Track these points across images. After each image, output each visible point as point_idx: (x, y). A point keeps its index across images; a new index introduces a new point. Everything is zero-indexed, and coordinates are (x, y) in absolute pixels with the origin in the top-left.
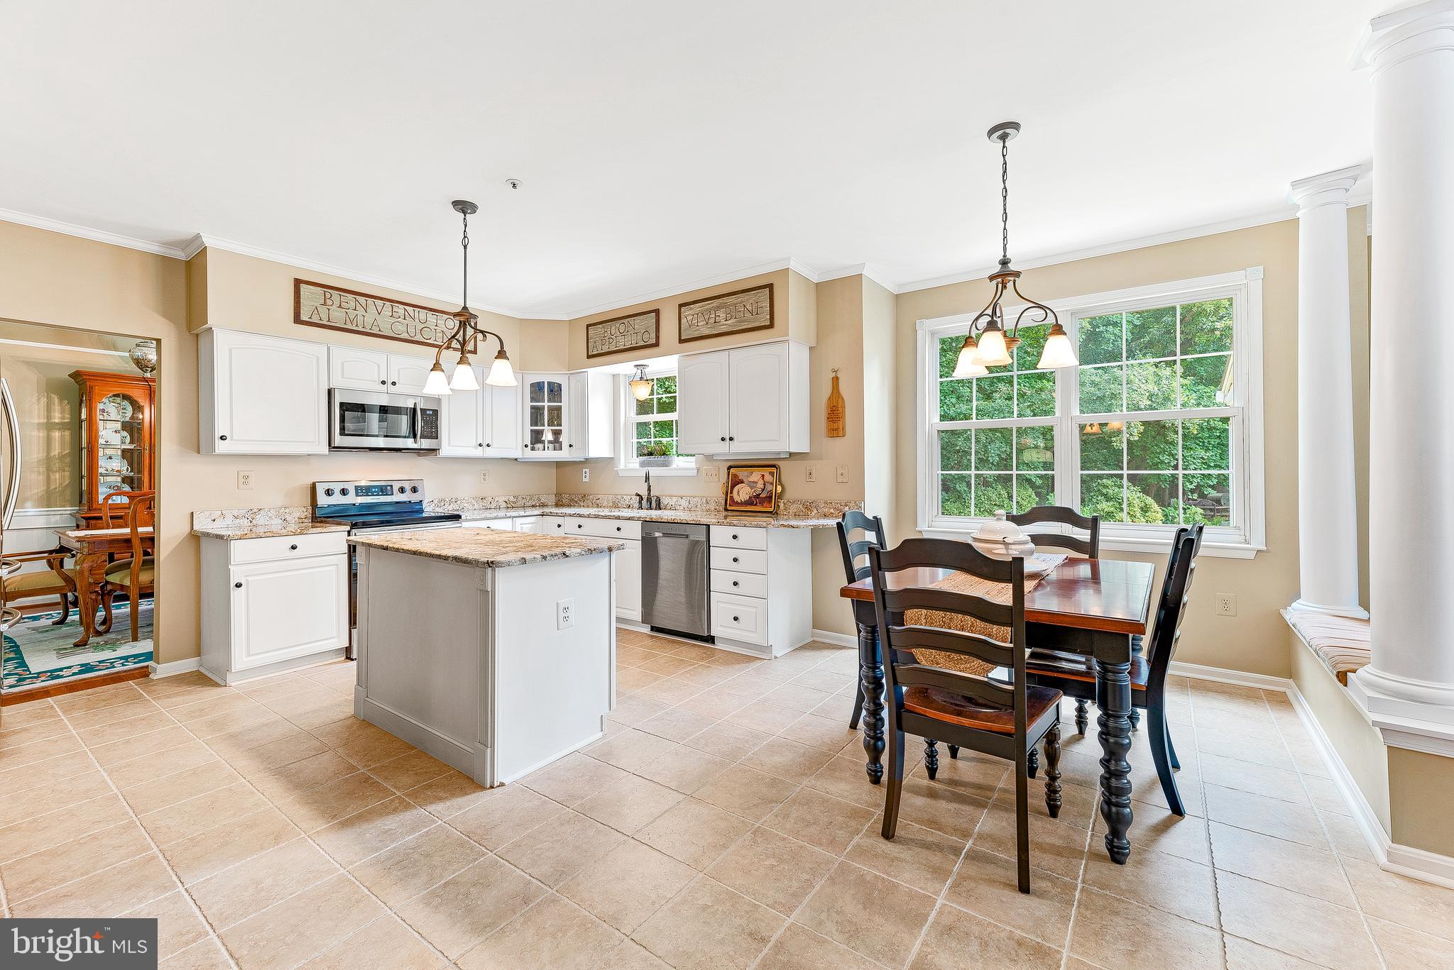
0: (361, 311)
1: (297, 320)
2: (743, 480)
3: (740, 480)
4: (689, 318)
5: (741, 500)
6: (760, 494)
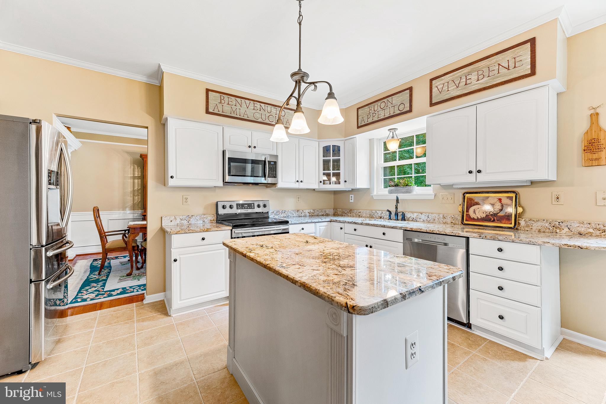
0: (238, 106)
1: (207, 112)
2: (478, 202)
3: (475, 202)
4: (440, 87)
5: (477, 217)
6: (498, 213)
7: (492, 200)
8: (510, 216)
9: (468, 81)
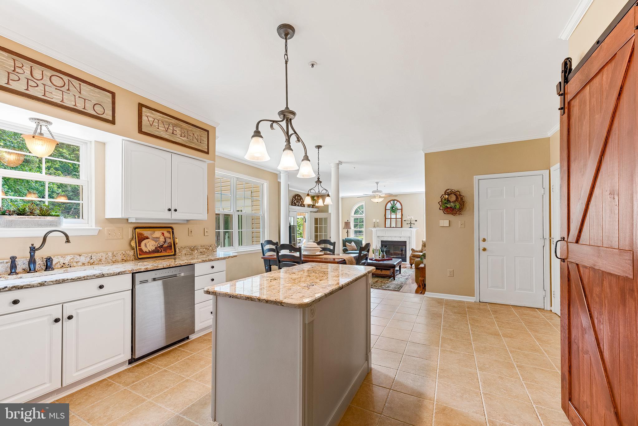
2: (148, 237)
3: (146, 237)
4: (151, 119)
5: (149, 250)
6: (163, 245)
7: (158, 234)
8: (171, 246)
9: (174, 132)
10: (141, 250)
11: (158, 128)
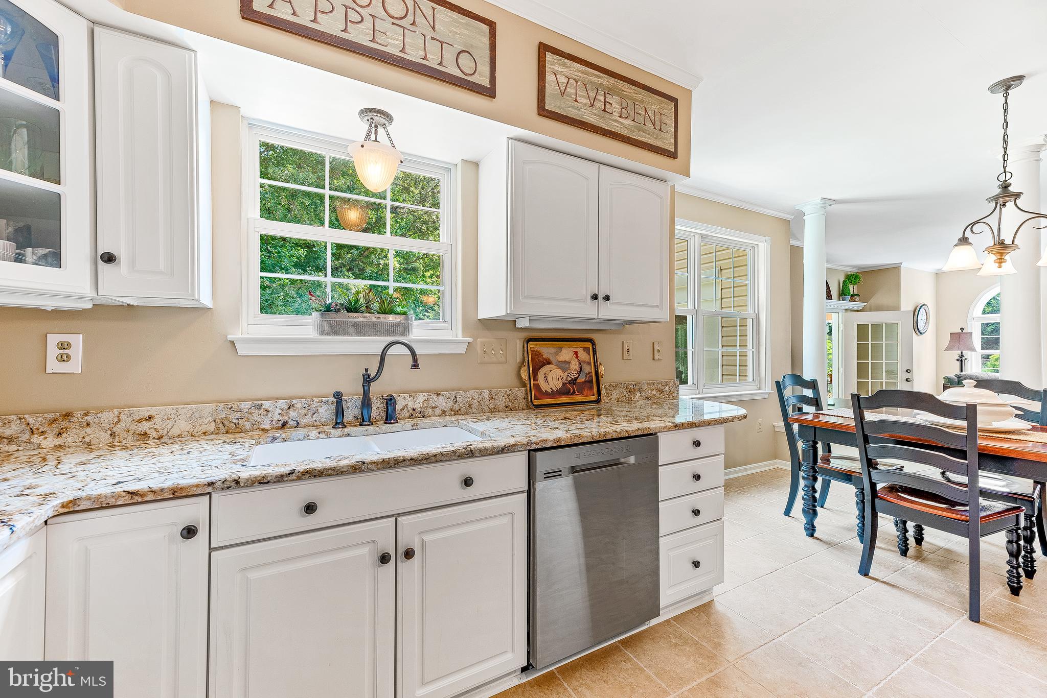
2: (549, 359)
3: (545, 359)
4: (562, 80)
5: (551, 388)
6: (577, 378)
7: (566, 353)
8: (591, 382)
9: (608, 106)
10: (537, 387)
11: (576, 101)
